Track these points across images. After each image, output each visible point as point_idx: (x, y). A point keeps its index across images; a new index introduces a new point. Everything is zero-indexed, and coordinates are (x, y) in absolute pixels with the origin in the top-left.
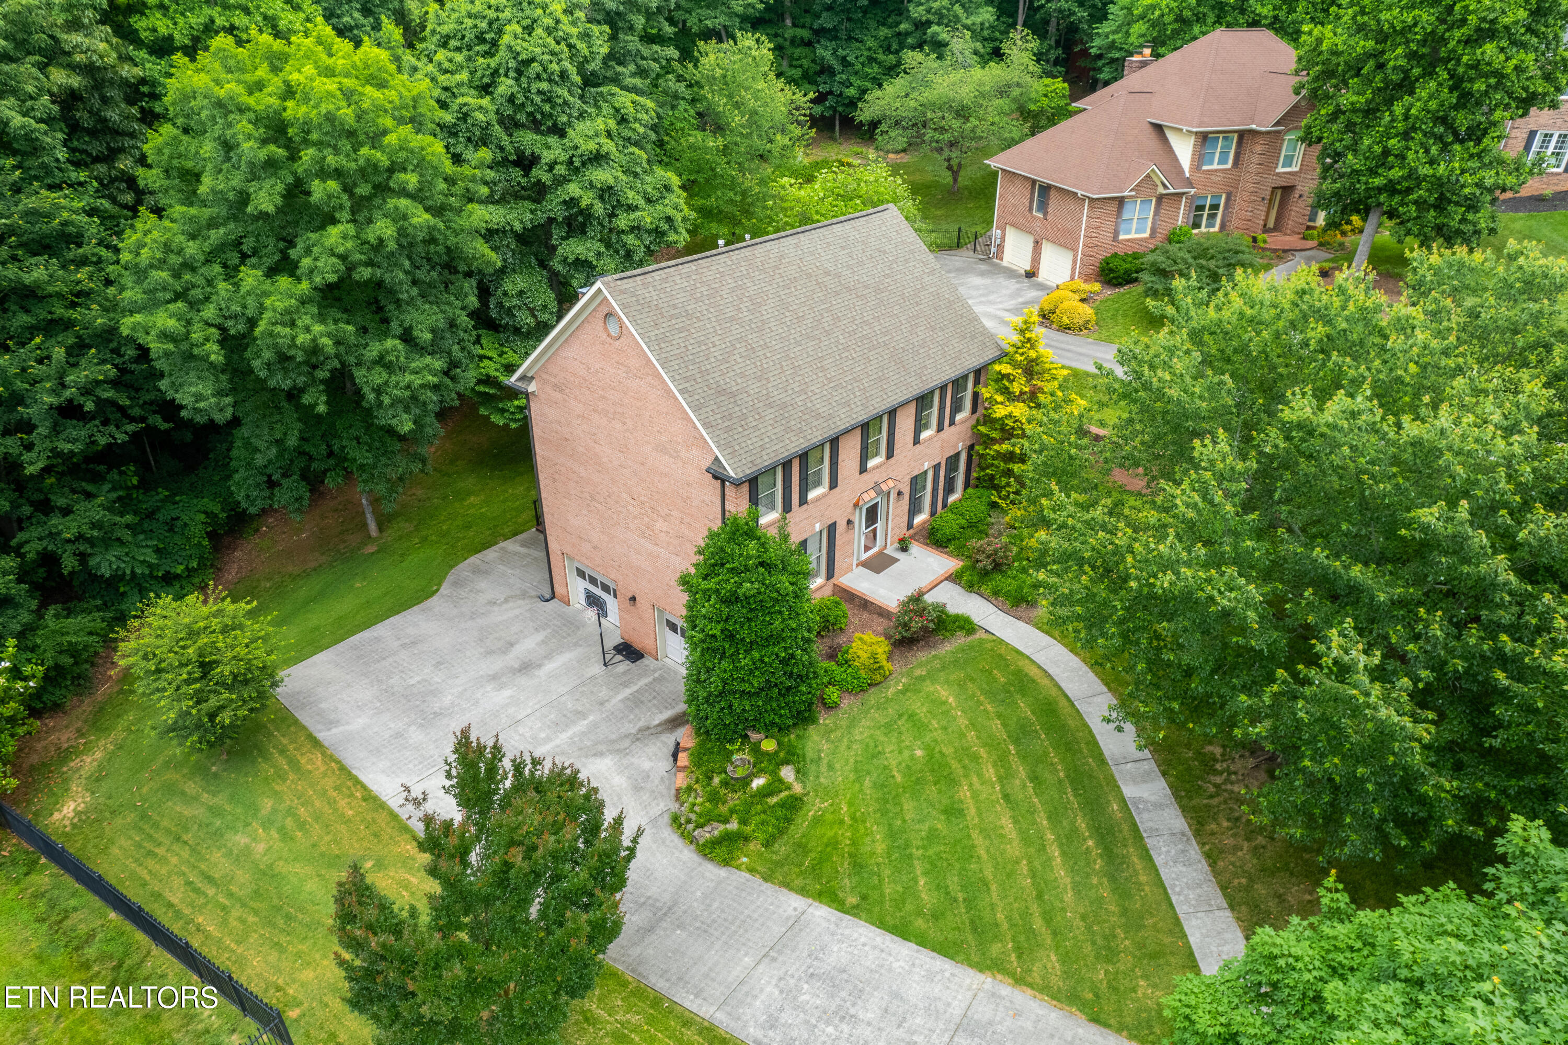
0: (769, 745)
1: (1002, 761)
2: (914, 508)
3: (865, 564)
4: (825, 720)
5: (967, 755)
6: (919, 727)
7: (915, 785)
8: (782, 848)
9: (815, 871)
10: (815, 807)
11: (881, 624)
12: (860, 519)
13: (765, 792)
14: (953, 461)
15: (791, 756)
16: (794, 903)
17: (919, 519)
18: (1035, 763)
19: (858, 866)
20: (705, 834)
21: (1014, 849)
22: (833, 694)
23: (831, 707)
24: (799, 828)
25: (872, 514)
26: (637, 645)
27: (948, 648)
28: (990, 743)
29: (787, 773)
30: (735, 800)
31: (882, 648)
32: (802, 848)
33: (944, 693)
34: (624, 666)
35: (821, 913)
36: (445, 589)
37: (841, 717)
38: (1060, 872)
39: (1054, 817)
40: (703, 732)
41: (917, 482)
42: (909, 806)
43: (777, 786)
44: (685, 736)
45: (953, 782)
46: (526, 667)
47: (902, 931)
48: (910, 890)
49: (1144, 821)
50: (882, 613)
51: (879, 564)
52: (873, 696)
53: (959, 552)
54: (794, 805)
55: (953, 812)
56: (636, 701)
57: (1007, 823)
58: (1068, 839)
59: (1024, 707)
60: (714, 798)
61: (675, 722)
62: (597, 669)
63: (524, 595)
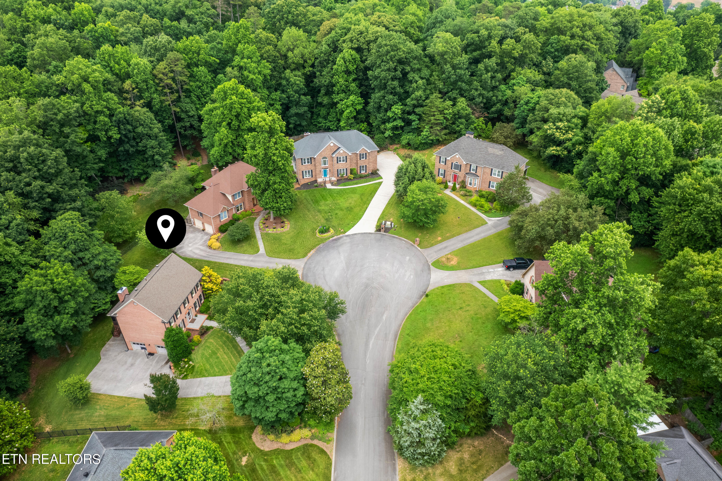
0: (186, 360)
1: (223, 348)
2: (196, 307)
3: (190, 322)
4: (193, 352)
5: (217, 349)
6: (209, 347)
7: (211, 356)
8: (194, 373)
9: (200, 374)
10: (197, 366)
11: (197, 333)
12: (187, 316)
13: (188, 367)
14: (200, 296)
15: (190, 360)
16: (199, 379)
17: (197, 309)
18: (227, 346)
19: (206, 371)
20: (181, 377)
21: (227, 359)
22: (193, 347)
23: (193, 350)
24: (196, 369)
25: (189, 314)
26: (152, 352)
27: (210, 333)
28: (220, 346)
29: (191, 363)
30: (184, 370)
31: (199, 337)
32: (197, 372)
33: (211, 340)
34: (152, 357)
35: (203, 379)
36: (102, 357)
37: (196, 351)
38: (234, 360)
39: (231, 353)
40: (173, 362)
41: (195, 304)
42: (211, 360)
43: (190, 365)
44: (170, 364)
45: (216, 354)
46: (132, 365)
47: (215, 376)
48: (215, 370)
49: (243, 349)
50: (197, 330)
51: (193, 321)
52: (200, 345)
53: (207, 313)
54: (193, 367)
55: (218, 358)
56: (157, 362)
57: (225, 356)
58: (234, 355)
59: (224, 338)
60: (180, 371)
61: (167, 363)
62: (147, 360)
63: (121, 352)
